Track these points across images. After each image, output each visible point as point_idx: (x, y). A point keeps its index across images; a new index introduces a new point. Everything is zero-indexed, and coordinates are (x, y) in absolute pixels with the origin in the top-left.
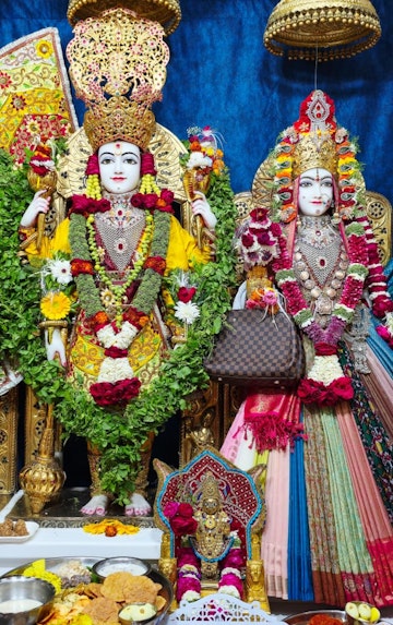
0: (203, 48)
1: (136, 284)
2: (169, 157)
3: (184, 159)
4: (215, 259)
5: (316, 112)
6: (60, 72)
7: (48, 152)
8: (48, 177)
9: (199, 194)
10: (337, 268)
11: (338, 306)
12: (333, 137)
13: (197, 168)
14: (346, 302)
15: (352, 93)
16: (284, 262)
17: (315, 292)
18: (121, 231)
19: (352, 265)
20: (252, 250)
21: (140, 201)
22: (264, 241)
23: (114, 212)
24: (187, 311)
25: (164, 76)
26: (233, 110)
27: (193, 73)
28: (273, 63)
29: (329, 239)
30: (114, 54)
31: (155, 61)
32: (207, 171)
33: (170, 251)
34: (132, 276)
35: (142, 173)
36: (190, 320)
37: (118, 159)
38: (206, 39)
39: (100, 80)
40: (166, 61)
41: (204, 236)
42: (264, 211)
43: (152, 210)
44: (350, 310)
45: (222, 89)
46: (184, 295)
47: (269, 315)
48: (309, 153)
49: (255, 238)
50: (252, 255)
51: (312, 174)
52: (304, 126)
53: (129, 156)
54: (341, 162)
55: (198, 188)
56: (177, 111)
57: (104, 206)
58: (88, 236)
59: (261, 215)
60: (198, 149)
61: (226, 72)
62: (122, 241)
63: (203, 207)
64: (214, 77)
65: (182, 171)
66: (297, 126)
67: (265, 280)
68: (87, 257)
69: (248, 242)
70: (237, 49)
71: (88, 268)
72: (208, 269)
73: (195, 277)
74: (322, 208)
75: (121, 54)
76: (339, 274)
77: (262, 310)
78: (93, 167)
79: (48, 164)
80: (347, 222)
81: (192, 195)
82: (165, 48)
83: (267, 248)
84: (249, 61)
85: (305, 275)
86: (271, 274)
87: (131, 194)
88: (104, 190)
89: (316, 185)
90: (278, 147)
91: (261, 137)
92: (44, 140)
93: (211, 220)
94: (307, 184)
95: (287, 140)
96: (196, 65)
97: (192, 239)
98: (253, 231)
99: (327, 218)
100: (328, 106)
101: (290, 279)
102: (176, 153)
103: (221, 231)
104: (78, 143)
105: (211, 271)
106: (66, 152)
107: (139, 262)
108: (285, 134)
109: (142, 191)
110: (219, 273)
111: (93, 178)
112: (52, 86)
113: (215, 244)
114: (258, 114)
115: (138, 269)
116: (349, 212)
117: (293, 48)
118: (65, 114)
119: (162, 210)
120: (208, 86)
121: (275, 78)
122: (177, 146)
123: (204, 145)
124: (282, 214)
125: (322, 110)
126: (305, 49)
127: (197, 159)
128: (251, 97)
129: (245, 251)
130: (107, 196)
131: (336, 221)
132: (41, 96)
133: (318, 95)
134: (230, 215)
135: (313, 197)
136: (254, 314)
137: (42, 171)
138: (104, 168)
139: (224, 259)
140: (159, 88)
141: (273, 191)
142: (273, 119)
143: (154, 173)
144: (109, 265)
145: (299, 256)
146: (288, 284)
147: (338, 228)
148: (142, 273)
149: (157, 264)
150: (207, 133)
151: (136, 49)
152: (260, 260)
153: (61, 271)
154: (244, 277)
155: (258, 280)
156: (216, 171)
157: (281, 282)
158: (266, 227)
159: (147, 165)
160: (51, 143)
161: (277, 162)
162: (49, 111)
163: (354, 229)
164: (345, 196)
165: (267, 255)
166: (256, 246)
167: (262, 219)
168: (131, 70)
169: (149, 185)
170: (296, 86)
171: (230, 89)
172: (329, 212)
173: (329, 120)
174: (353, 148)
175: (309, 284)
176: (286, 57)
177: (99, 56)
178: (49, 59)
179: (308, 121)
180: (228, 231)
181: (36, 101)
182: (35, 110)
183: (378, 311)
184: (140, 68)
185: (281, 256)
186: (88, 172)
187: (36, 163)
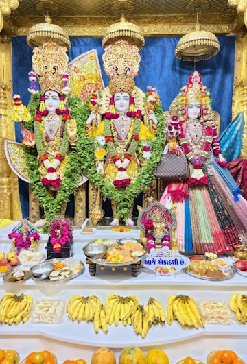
0: (151, 57)
1: (129, 145)
2: (139, 99)
3: (145, 100)
4: (156, 136)
5: (195, 80)
6: (97, 67)
8: (96, 105)
9: (151, 111)
10: (201, 138)
11: (202, 151)
12: (201, 89)
14: (205, 150)
15: (206, 73)
16: (182, 136)
17: (194, 147)
19: (207, 137)
20: (172, 131)
21: (130, 114)
22: (176, 128)
23: (120, 118)
24: (147, 155)
25: (138, 67)
26: (162, 81)
27: (147, 67)
28: (177, 63)
29: (199, 127)
30: (120, 59)
31: (135, 61)
33: (140, 133)
34: (127, 142)
35: (130, 104)
36: (148, 158)
37: (122, 99)
38: (152, 54)
39: (115, 68)
40: (139, 61)
41: (153, 127)
42: (177, 117)
43: (134, 118)
44: (207, 153)
45: (158, 72)
46: (146, 149)
47: (177, 155)
48: (192, 95)
49: (173, 127)
50: (172, 133)
51: (193, 103)
52: (190, 85)
53: (125, 97)
54: (204, 99)
57: (117, 116)
58: (111, 127)
59: (175, 118)
60: (151, 94)
61: (159, 66)
62: (123, 129)
63: (153, 116)
64: (155, 68)
65: (143, 104)
66: (187, 85)
67: (175, 143)
68: (111, 135)
69: (170, 128)
70: (163, 57)
71: (111, 139)
72: (154, 139)
74: (196, 116)
75: (123, 59)
76: (202, 140)
78: (112, 102)
79: (96, 101)
80: (205, 121)
81: (149, 112)
82: (139, 56)
83: (177, 131)
84: (168, 62)
85: (190, 141)
86: (178, 140)
87: (126, 112)
88: (116, 110)
89: (194, 107)
90: (180, 94)
91: (172, 91)
92: (95, 92)
93: (156, 121)
94: (191, 107)
95: (184, 91)
96: (148, 64)
97: (147, 129)
98: (173, 124)
99: (198, 120)
100: (199, 78)
101: (185, 142)
103: (159, 125)
104: (106, 93)
106: (101, 97)
107: (130, 137)
108: (183, 89)
109: (130, 111)
111: (112, 106)
113: (157, 130)
114: (171, 82)
115: (129, 139)
116: (206, 117)
117: (185, 56)
118: (100, 83)
119: (138, 117)
121: (178, 68)
122: (142, 94)
123: (153, 93)
124: (181, 119)
125: (197, 79)
126: (189, 57)
127: (151, 98)
128: (169, 76)
129: (169, 132)
130: (118, 113)
131: (201, 121)
132: (91, 76)
133: (196, 73)
134: (162, 120)
135: (193, 112)
137: (94, 103)
138: (116, 102)
140: (137, 71)
141: (178, 110)
142: (176, 84)
143: (134, 104)
144: (119, 138)
145: (188, 134)
146: (184, 144)
147: (202, 123)
148: (131, 141)
149: (136, 137)
150: (153, 89)
151: (128, 56)
152: (174, 135)
153: (101, 140)
154: (167, 142)
155: (173, 143)
156: (157, 103)
157: (182, 143)
158: (177, 123)
159: (132, 101)
160: (97, 93)
161: (180, 99)
162: (94, 82)
163: (208, 124)
164: (205, 112)
165: (177, 133)
166: (173, 130)
167: (176, 120)
168: (126, 64)
169: (133, 109)
170: (185, 71)
171: (161, 73)
172: (199, 118)
173: (199, 83)
174: (208, 93)
175: (191, 144)
177: (115, 59)
178: (93, 61)
179: (192, 83)
180: (162, 125)
181: (89, 78)
182: (89, 81)
183: (216, 153)
184: (130, 64)
185: (182, 134)
186: (110, 104)
187: (92, 100)
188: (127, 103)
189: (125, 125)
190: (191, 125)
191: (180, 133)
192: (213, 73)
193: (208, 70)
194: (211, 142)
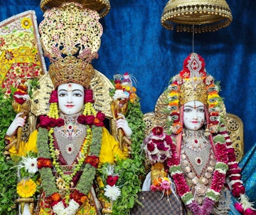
0: (125, 23)
1: (79, 174)
2: (103, 91)
3: (112, 92)
4: (131, 157)
5: (193, 66)
6: (36, 37)
7: (25, 89)
8: (25, 104)
9: (120, 115)
10: (208, 165)
11: (210, 190)
12: (204, 81)
13: (120, 99)
14: (215, 188)
15: (217, 51)
16: (175, 161)
17: (195, 180)
18: (70, 139)
19: (218, 163)
20: (154, 153)
21: (83, 120)
22: (161, 148)
23: (66, 127)
24: (112, 192)
25: (99, 43)
26: (143, 62)
27: (118, 39)
28: (168, 34)
29: (203, 145)
30: (69, 30)
31: (94, 34)
32: (125, 101)
33: (102, 152)
34: (77, 168)
35: (85, 102)
36: (114, 198)
37: (70, 94)
38: (127, 19)
39: (59, 45)
40: (101, 34)
41: (123, 141)
42: (161, 129)
43: (90, 126)
44: (217, 193)
45: (137, 49)
46: (111, 181)
47: (165, 195)
48: (189, 91)
49: (156, 146)
50: (154, 156)
51: (191, 104)
52: (186, 74)
53: (77, 92)
54: (210, 97)
55: (120, 111)
56: (108, 62)
57: (60, 123)
58: (49, 142)
59: (158, 131)
61: (139, 38)
62: (71, 145)
64: (131, 41)
65: (111, 100)
66: (182, 74)
67: (163, 171)
68: (47, 156)
69: (151, 148)
70: (145, 24)
71: (48, 163)
72: (126, 163)
73: (118, 168)
74: (198, 126)
75: (73, 30)
76: (209, 168)
77: (161, 192)
78: (54, 98)
79: (26, 97)
80: (214, 134)
81: (116, 116)
82: (100, 26)
83: (163, 152)
84: (153, 32)
85: (188, 169)
86: (166, 168)
87: (78, 115)
88: (60, 112)
89: (194, 111)
90: (170, 87)
92: (23, 82)
93: (128, 131)
94: (189, 110)
95: (176, 82)
96: (120, 34)
97: (116, 143)
98: (154, 141)
99: (201, 131)
100: (200, 63)
101: (179, 172)
102: (107, 88)
103: (135, 139)
105: (128, 165)
106: (38, 87)
107: (81, 159)
108: (174, 79)
109: (85, 114)
110: (133, 166)
111: (54, 105)
112: (31, 46)
114: (158, 64)
115: (80, 164)
116: (215, 128)
117: (180, 25)
119: (97, 125)
120: (128, 47)
121: (169, 42)
122: (108, 84)
123: (124, 84)
124: (173, 129)
125: (197, 66)
126: (187, 25)
127: (120, 94)
128: (154, 54)
129: (150, 153)
130: (62, 116)
131: (207, 134)
132: (23, 52)
133: (194, 56)
134: (141, 128)
136: (156, 195)
137: (21, 101)
138: (60, 99)
139: (136, 157)
140: (96, 50)
141: (167, 114)
142: (168, 67)
143: (93, 102)
144: (62, 162)
145: (184, 157)
146: (177, 175)
147: (208, 138)
148: (83, 166)
149: (93, 161)
150: (126, 77)
151: (82, 27)
152: (159, 160)
153: (30, 165)
154: (148, 170)
155: (158, 172)
156: (132, 100)
157: (173, 173)
158: (162, 139)
159: (88, 97)
161: (170, 96)
162: (28, 61)
163: (219, 139)
164: (212, 118)
166: (156, 151)
167: (160, 134)
168: (79, 39)
169: (90, 110)
171: (141, 49)
173: (201, 71)
174: (217, 88)
175: (190, 175)
176: (175, 30)
177: (59, 30)
178: (29, 30)
179: (188, 71)
181: (20, 55)
182: (20, 60)
183: (236, 193)
184: (85, 38)
185: (173, 156)
186: (51, 101)
187: (18, 96)
188: (79, 100)
189: (73, 139)
190: (190, 142)
191: (168, 155)
192: (229, 51)
193: (221, 46)
194: (224, 172)
